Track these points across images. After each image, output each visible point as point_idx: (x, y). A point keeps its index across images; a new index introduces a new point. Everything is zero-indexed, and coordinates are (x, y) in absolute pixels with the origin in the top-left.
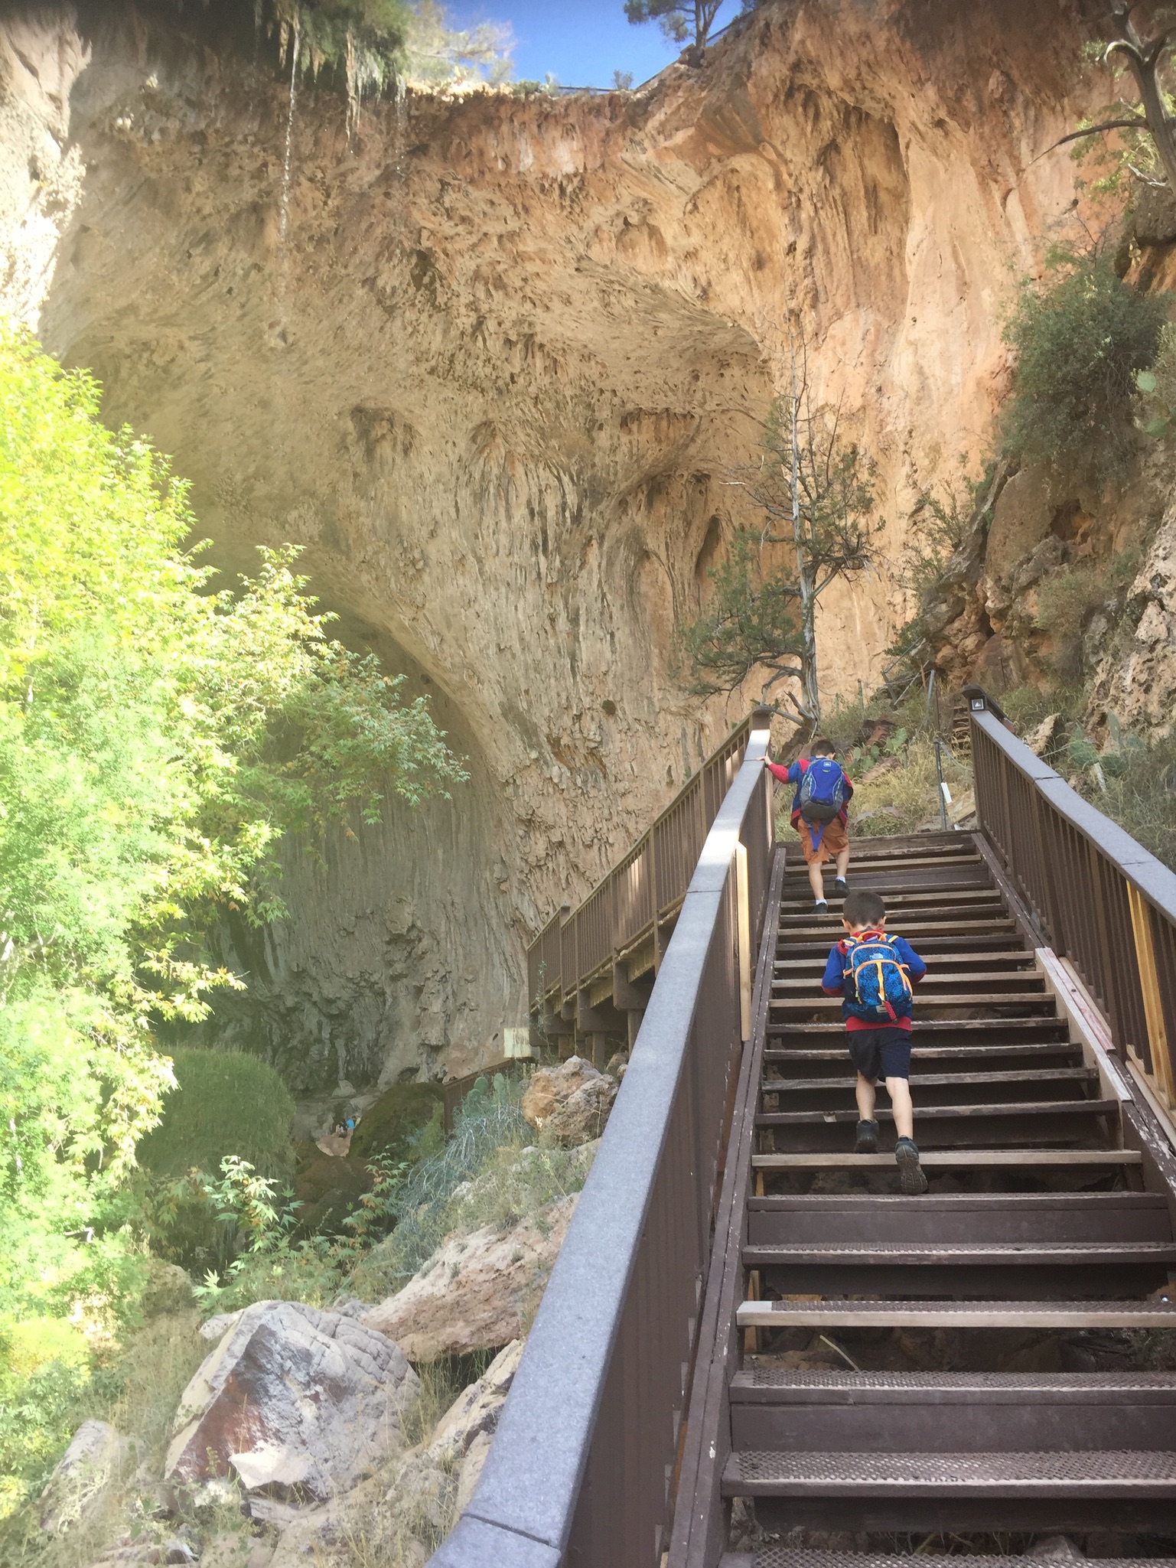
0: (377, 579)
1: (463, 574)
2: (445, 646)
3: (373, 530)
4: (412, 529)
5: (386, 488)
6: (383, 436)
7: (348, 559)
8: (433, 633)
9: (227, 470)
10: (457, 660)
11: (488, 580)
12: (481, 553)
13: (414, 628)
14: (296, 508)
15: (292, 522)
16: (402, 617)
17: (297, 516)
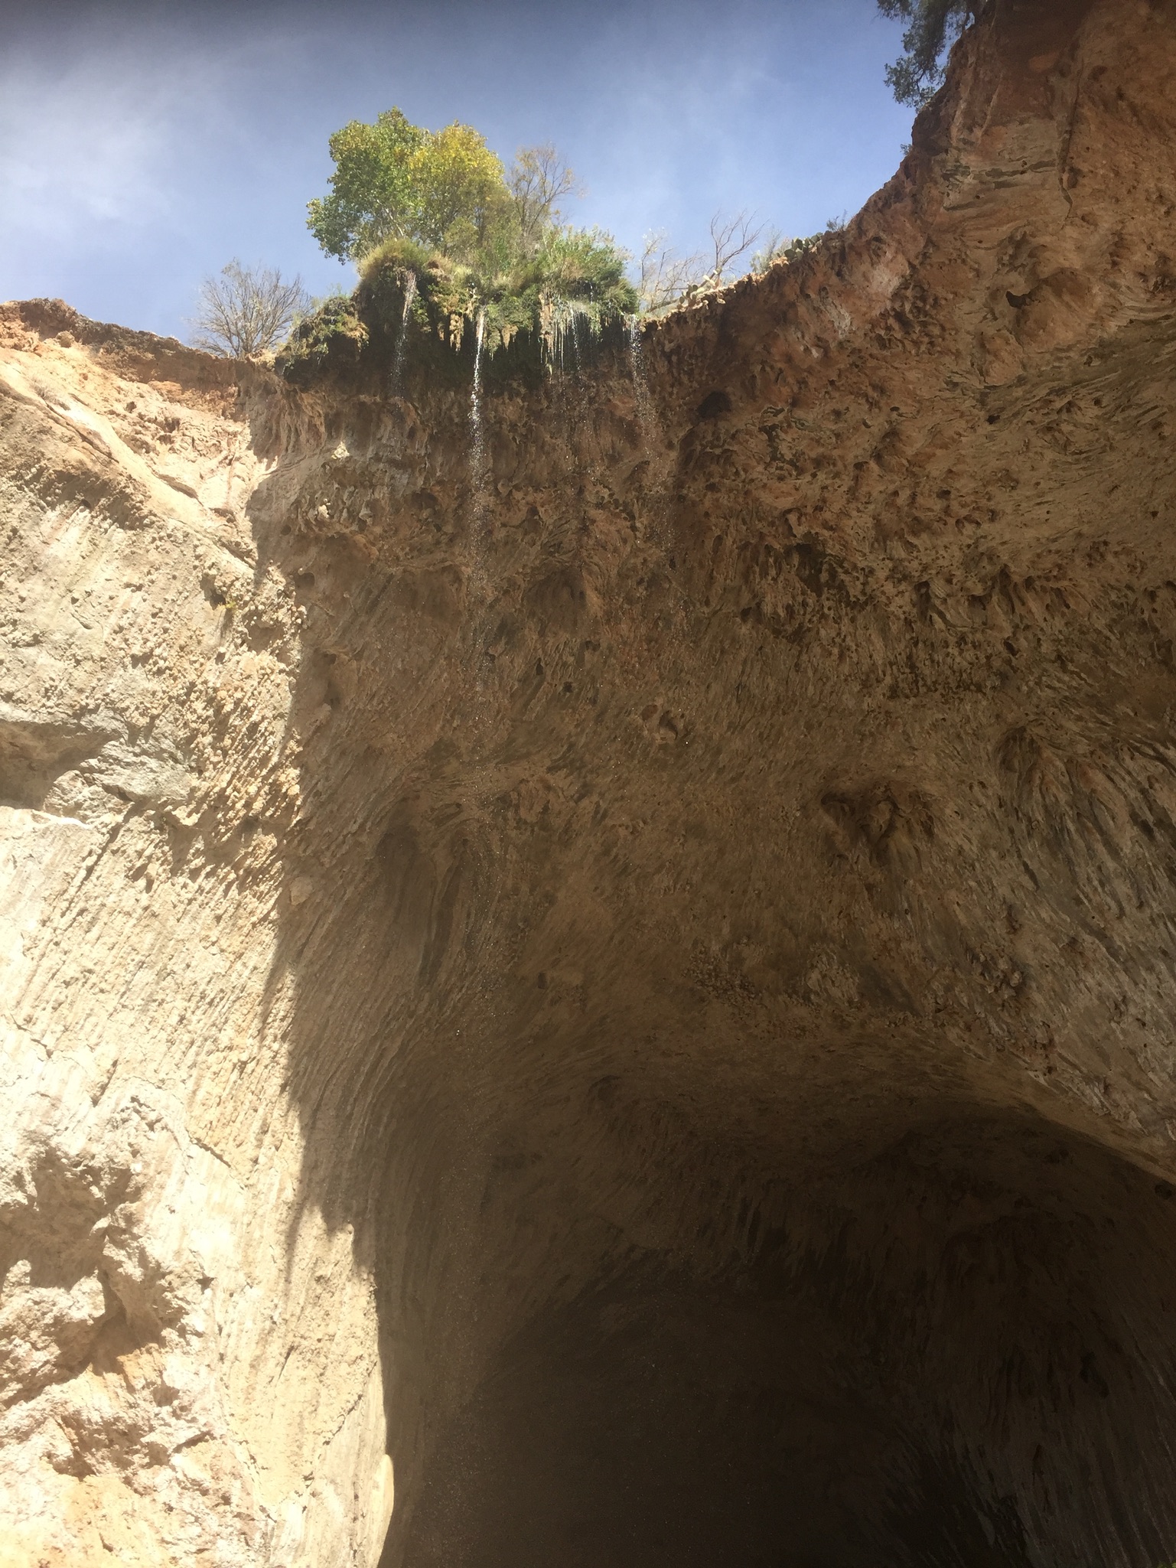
0: (968, 1028)
1: (1086, 967)
2: (1116, 1096)
3: (928, 956)
4: (981, 933)
5: (921, 891)
6: (891, 827)
7: (916, 1013)
8: (1088, 1080)
9: (695, 943)
10: (1145, 1110)
11: (1130, 961)
12: (1098, 922)
13: (1056, 1085)
14: (813, 967)
15: (817, 989)
16: (1032, 1074)
17: (819, 977)
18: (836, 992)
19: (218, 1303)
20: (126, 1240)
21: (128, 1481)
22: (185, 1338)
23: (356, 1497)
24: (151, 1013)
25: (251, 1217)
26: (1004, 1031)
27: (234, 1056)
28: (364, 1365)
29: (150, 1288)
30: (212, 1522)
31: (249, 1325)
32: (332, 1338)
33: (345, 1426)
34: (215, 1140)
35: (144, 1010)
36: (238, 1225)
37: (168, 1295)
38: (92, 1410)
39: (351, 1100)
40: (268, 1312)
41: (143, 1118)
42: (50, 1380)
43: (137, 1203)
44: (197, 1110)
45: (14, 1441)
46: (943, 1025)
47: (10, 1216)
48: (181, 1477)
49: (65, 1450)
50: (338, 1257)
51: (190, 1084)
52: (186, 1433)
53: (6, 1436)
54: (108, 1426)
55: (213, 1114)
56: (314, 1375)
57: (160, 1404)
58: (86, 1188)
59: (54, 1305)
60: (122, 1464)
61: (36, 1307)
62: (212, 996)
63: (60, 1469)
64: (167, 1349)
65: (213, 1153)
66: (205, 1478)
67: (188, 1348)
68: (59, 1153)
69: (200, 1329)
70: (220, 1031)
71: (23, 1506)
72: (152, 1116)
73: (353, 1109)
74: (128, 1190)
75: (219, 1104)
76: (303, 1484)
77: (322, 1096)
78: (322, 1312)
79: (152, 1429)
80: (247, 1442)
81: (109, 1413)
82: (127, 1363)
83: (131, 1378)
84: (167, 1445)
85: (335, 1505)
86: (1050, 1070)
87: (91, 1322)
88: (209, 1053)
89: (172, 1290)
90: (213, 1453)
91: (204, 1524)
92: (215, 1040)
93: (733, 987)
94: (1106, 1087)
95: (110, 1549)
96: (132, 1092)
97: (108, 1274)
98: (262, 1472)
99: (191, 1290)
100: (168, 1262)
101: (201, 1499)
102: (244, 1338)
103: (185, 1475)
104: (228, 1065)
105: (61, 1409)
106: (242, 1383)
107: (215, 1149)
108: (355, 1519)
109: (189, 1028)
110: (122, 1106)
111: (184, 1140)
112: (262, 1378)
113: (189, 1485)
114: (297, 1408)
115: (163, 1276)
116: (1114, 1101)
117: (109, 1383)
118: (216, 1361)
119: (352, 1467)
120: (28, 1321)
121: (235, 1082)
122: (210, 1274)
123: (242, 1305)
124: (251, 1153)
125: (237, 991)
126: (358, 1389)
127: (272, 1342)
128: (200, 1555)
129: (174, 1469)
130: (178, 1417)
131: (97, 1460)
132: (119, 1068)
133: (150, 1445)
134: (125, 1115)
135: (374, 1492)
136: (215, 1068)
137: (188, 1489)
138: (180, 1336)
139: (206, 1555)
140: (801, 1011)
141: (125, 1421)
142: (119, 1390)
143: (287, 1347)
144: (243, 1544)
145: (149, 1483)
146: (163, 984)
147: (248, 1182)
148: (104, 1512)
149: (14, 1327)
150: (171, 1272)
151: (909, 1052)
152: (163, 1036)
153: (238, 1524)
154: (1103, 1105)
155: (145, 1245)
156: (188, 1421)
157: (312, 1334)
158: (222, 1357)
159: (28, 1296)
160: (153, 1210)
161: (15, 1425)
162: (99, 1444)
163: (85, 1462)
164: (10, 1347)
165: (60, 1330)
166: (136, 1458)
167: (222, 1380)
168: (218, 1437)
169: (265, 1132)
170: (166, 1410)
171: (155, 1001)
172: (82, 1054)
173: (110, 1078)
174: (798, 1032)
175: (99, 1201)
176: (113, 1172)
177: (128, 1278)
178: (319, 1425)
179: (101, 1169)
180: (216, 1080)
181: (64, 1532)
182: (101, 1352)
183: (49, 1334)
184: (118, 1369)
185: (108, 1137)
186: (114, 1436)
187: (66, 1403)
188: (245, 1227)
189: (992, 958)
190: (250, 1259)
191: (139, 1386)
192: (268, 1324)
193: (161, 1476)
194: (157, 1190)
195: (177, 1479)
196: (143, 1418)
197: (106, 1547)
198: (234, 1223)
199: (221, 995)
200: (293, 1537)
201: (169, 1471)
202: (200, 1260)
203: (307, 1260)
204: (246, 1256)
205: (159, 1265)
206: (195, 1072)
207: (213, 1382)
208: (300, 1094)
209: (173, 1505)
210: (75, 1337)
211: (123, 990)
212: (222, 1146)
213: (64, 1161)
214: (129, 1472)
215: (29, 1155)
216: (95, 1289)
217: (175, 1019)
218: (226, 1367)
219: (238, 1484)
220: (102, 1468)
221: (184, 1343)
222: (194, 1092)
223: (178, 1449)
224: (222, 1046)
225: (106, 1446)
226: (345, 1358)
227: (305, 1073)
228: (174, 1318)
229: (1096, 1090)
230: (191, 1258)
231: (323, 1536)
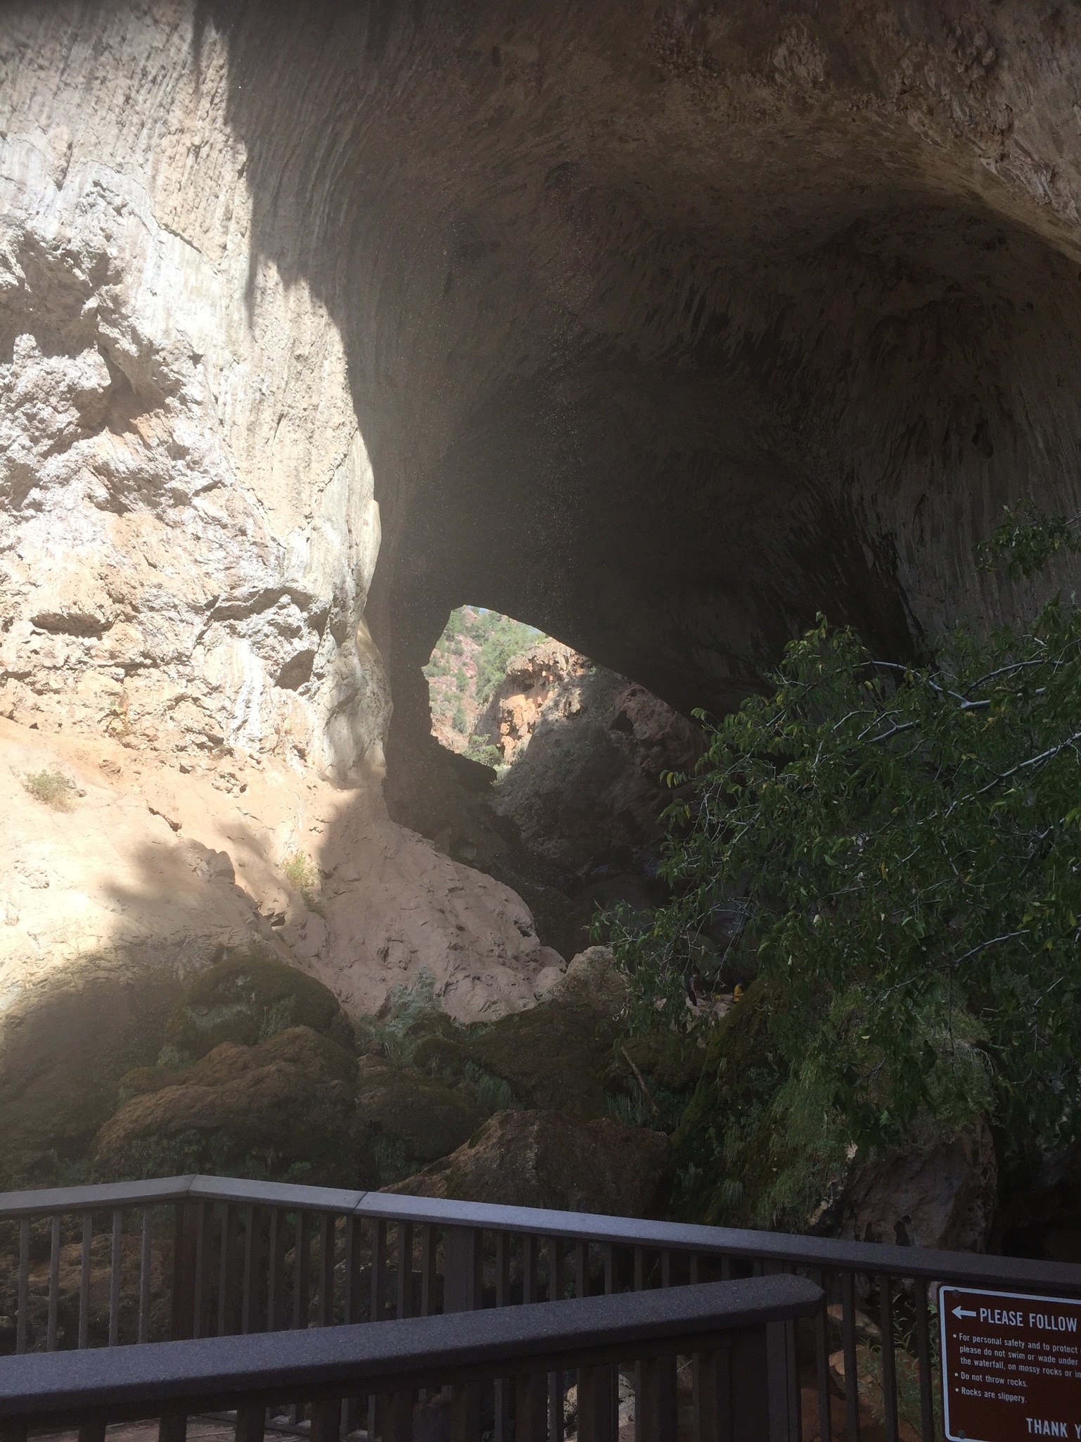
9: (659, 13)
14: (781, 41)
15: (783, 66)
16: (984, 161)
17: (786, 53)
18: (802, 71)
19: (210, 376)
20: (117, 320)
21: (159, 517)
22: (187, 406)
23: (350, 531)
24: (94, 92)
25: (228, 300)
26: (965, 114)
27: (187, 140)
28: (346, 430)
29: (147, 362)
30: (234, 548)
31: (241, 396)
32: (316, 407)
33: (335, 478)
34: (182, 226)
35: (88, 89)
36: (217, 308)
37: (166, 369)
38: (118, 462)
39: (310, 187)
40: (256, 385)
41: (109, 203)
42: (75, 437)
43: (120, 286)
44: (161, 196)
45: (56, 485)
46: (906, 108)
47: (5, 296)
48: (203, 515)
49: (102, 493)
50: (314, 338)
51: (149, 168)
52: (201, 482)
53: (49, 482)
54: (134, 474)
55: (175, 200)
56: (303, 437)
57: (174, 459)
58: (69, 271)
59: (65, 375)
60: (154, 505)
61: (50, 377)
62: (154, 73)
63: (101, 507)
64: (173, 414)
65: (182, 238)
66: (223, 515)
67: (191, 414)
68: (36, 237)
69: (199, 399)
70: (168, 112)
71: (77, 534)
72: (118, 201)
73: (312, 196)
74: (109, 273)
75: (179, 190)
76: (305, 522)
77: (280, 183)
78: (305, 386)
79: (172, 478)
80: (254, 490)
81: (133, 465)
82: (139, 425)
83: (146, 437)
84: (187, 491)
85: (334, 538)
86: (1003, 157)
87: (101, 390)
88: (162, 136)
89: (167, 365)
90: (226, 498)
91: (228, 550)
92: (165, 122)
93: (695, 63)
94: (1054, 175)
95: (155, 567)
96: (92, 176)
97: (107, 349)
98: (269, 512)
99: (184, 365)
100: (159, 341)
101: (222, 531)
102: (239, 408)
103: (206, 514)
104: (182, 149)
105: (91, 461)
106: (243, 444)
107: (183, 235)
108: (350, 547)
109: (137, 108)
110: (86, 191)
111: (153, 227)
112: (259, 441)
113: (211, 521)
114: (293, 464)
115: (157, 352)
116: (1057, 189)
117: (128, 441)
118: (217, 425)
119: (344, 509)
120: (45, 388)
121: (192, 167)
122: (200, 352)
123: (232, 379)
124: (219, 240)
125: (179, 68)
126: (343, 449)
127: (263, 410)
128: (228, 572)
129: (196, 509)
130: (192, 470)
131: (131, 501)
132: (76, 151)
133: (173, 490)
134: (91, 200)
135: (365, 527)
136: (169, 152)
137: (210, 524)
138: (181, 404)
139: (232, 571)
140: (764, 93)
141: (147, 471)
142: (138, 447)
143: (278, 414)
144: (262, 564)
145: (178, 519)
146: (102, 59)
147: (220, 268)
148: (144, 539)
149: (34, 394)
150: (163, 349)
151: (868, 138)
152: (112, 117)
153: (255, 550)
154: (1046, 194)
155: (135, 324)
156: (201, 473)
157: (298, 404)
158: (222, 422)
159: (39, 367)
160: (137, 292)
161: (54, 474)
162: (130, 490)
163: (120, 502)
164: (35, 410)
165: (75, 395)
166: (163, 500)
167: (224, 440)
168: (229, 485)
169: (230, 219)
170: (180, 464)
171: (97, 78)
172: (36, 137)
173: (68, 162)
174: (758, 115)
175: (84, 283)
176: (92, 256)
177: (125, 353)
178: (313, 477)
179: (79, 253)
180: (173, 165)
181: (115, 554)
182: (116, 415)
183: (67, 400)
184: (135, 430)
185: (79, 220)
186: (141, 482)
187: (95, 456)
188: (224, 309)
189: (969, 32)
190: (233, 339)
191: (154, 444)
192: (258, 395)
193: (187, 514)
194: (136, 273)
195: (200, 516)
196: (162, 469)
197: (150, 564)
198: (213, 305)
199: (163, 72)
200: (300, 559)
201: (192, 510)
202: (188, 339)
203: (286, 341)
204: (229, 336)
205: (151, 343)
206: (151, 156)
207: (217, 442)
208: (257, 180)
209: (200, 535)
210: (90, 403)
211: (61, 66)
212: (189, 231)
213: (42, 244)
214: (159, 510)
215: (8, 238)
216: (98, 362)
217: (121, 99)
218: (226, 430)
219: (251, 520)
220: (136, 507)
221: (186, 410)
222: (154, 177)
223: (197, 494)
224: (173, 129)
225: (135, 491)
226: (330, 424)
227: (260, 159)
228: (174, 388)
229: (1043, 179)
230: (179, 337)
231: (326, 559)
